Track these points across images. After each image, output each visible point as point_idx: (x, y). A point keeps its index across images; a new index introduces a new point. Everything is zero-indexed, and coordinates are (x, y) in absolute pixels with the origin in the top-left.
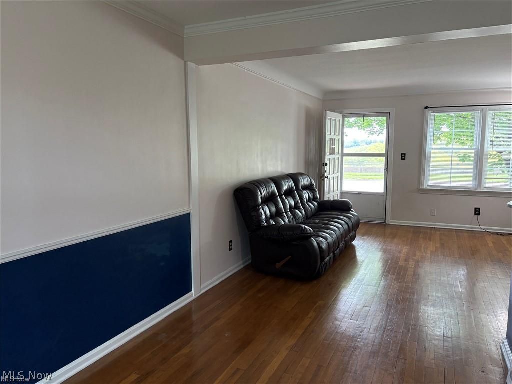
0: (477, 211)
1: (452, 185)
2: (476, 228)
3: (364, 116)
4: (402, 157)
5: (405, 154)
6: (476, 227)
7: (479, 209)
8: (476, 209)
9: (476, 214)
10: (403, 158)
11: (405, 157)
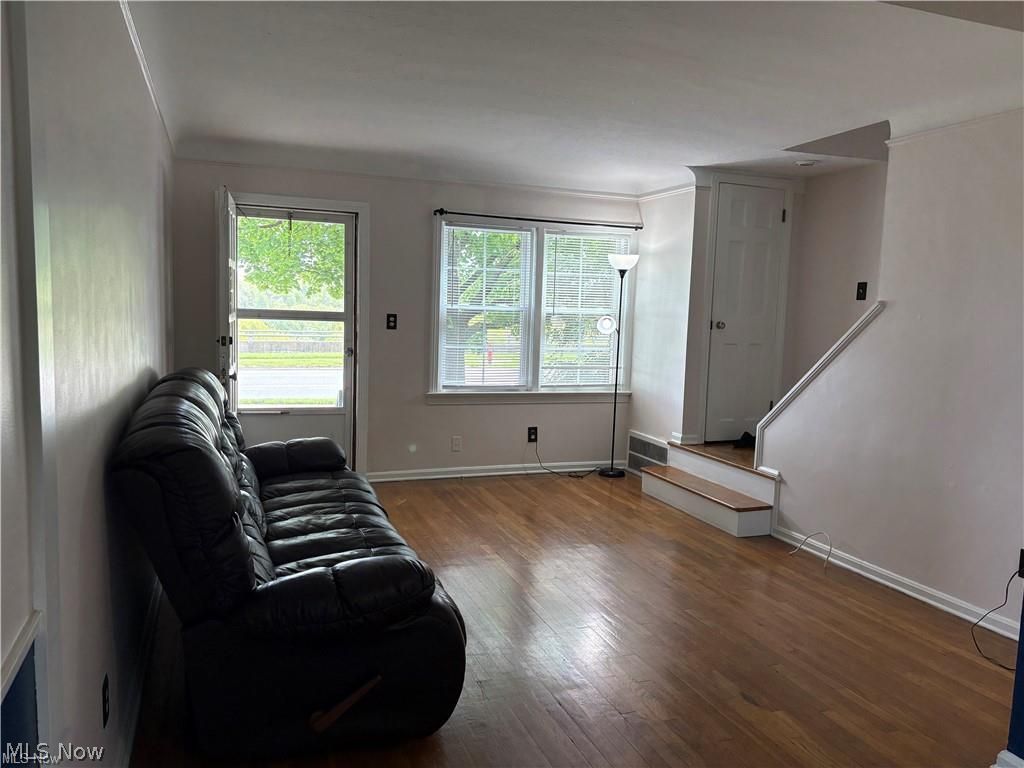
0: (533, 433)
1: (486, 384)
2: (533, 467)
3: (290, 217)
4: (389, 322)
5: (395, 316)
6: (535, 465)
7: (536, 429)
8: (530, 429)
9: (530, 440)
10: (392, 324)
11: (395, 322)
